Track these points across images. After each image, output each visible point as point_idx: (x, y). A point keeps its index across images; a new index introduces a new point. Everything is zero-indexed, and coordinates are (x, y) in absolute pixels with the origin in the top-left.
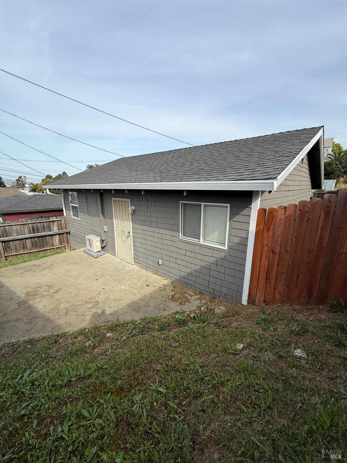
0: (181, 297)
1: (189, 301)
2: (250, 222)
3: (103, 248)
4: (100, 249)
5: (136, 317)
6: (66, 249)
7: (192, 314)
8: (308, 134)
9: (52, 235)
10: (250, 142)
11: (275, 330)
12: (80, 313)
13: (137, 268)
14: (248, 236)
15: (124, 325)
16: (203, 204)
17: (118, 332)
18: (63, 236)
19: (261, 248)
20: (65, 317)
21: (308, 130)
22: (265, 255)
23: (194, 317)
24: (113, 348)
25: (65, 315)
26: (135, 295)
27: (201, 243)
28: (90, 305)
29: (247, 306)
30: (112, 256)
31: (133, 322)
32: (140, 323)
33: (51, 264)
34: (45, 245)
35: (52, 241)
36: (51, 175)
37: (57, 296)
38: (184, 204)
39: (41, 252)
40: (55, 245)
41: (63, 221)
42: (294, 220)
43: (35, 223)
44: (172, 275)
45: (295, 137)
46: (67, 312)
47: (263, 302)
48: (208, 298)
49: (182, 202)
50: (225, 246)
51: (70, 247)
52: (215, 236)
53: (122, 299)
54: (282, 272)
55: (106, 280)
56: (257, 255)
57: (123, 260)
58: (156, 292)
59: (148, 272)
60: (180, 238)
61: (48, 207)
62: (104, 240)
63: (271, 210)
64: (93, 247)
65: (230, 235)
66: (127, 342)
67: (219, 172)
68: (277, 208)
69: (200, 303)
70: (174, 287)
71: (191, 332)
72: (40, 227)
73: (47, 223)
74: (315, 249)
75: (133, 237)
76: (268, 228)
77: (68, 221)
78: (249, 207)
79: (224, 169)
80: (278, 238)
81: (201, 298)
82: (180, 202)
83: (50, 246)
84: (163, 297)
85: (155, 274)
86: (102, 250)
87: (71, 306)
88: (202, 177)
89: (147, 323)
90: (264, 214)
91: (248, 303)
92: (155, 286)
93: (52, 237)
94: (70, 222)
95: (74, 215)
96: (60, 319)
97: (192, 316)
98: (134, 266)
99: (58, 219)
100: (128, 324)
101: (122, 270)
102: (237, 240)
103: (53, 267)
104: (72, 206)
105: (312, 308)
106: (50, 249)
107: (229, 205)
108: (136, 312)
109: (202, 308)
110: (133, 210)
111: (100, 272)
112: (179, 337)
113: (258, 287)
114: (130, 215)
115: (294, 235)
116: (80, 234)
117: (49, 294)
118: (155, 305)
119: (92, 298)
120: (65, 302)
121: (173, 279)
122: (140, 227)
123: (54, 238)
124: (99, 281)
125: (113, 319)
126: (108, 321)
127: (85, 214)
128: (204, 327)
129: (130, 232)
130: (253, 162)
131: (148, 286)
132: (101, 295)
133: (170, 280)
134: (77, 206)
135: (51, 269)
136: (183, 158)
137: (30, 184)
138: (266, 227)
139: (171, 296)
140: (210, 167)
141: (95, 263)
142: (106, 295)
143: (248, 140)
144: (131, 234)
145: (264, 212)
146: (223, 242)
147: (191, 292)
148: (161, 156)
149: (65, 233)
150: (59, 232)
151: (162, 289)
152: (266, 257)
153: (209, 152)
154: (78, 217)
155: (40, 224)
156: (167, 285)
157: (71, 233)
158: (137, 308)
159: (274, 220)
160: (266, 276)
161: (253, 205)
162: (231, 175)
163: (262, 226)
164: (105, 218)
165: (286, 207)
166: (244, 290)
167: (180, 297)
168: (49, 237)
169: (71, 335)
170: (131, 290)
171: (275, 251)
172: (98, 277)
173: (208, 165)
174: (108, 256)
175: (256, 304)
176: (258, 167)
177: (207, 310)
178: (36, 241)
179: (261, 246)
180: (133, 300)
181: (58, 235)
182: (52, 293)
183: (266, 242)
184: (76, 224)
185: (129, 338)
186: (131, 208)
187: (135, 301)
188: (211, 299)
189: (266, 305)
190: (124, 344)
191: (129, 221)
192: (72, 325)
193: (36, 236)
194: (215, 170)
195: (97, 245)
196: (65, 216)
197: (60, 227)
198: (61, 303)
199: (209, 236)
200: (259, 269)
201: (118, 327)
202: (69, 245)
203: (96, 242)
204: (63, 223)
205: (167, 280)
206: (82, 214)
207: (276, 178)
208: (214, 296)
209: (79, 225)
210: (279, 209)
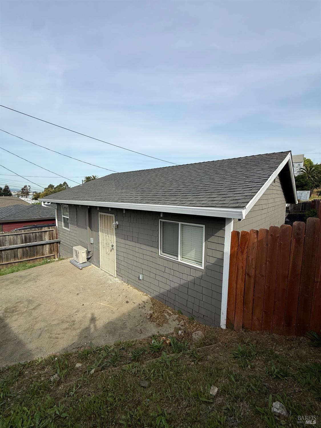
0: (160, 317)
1: (167, 322)
2: (225, 244)
3: (88, 259)
4: (86, 260)
5: (110, 341)
6: (56, 257)
7: (168, 340)
8: (277, 159)
9: (43, 245)
10: (226, 164)
11: (253, 367)
12: (53, 336)
13: (119, 282)
14: (223, 257)
15: (96, 352)
16: (180, 223)
17: (88, 361)
18: (53, 246)
19: (236, 270)
20: (38, 340)
21: (276, 154)
22: (240, 277)
23: (170, 343)
24: (78, 386)
25: (38, 338)
26: (113, 313)
27: (179, 261)
28: (65, 326)
29: (225, 330)
30: (96, 267)
31: (106, 348)
32: (113, 350)
33: (37, 276)
34: (35, 254)
35: (43, 250)
36: (53, 185)
37: (35, 314)
38: (163, 222)
39: (30, 261)
40: (45, 254)
41: (54, 231)
42: (266, 245)
43: (28, 233)
44: (152, 291)
45: (265, 161)
46: (41, 334)
47: (241, 327)
48: (186, 318)
49: (161, 220)
50: (202, 265)
51: (60, 255)
52: (192, 254)
53: (99, 319)
54: (259, 297)
55: (87, 294)
56: (233, 277)
57: (106, 272)
58: (135, 309)
59: (129, 286)
60: (160, 255)
61: (44, 217)
62: (90, 251)
63: (243, 234)
64: (79, 258)
65: (206, 255)
66: (95, 377)
67: (194, 195)
68: (249, 232)
69: (178, 325)
70: (153, 305)
71: (164, 367)
72: (32, 237)
73: (40, 233)
74: (289, 275)
75: (116, 250)
76: (242, 251)
77: (59, 231)
78: (223, 229)
79: (199, 192)
80: (252, 262)
81: (179, 318)
82: (160, 220)
83: (40, 255)
84: (141, 316)
85: (136, 289)
86: (88, 261)
87: (46, 326)
88: (178, 199)
89: (120, 350)
90: (237, 237)
91: (226, 327)
92: (135, 303)
93: (43, 247)
94: (61, 233)
95: (65, 226)
96: (32, 343)
97: (168, 342)
98: (117, 279)
99: (50, 229)
100: (100, 351)
101: (104, 283)
102: (213, 261)
103: (38, 279)
104: (64, 217)
105: (292, 339)
106: (40, 258)
107: (204, 226)
108: (111, 335)
109: (180, 332)
110: (117, 225)
111: (82, 285)
112: (150, 372)
113: (236, 311)
114: (114, 230)
115: (268, 259)
116: (69, 243)
117: (28, 311)
118: (132, 326)
119: (70, 316)
120: (41, 320)
121: (153, 295)
122: (123, 241)
123: (45, 248)
124: (80, 296)
125: (87, 343)
126: (81, 346)
127: (75, 225)
128: (178, 360)
129: (113, 246)
130: (226, 186)
131: (127, 302)
132: (79, 313)
133: (150, 296)
134: (68, 218)
135: (35, 281)
136: (165, 177)
137: (34, 193)
138: (240, 250)
139: (149, 315)
140: (187, 188)
141: (78, 275)
142: (84, 314)
143: (224, 161)
144: (115, 247)
145: (237, 235)
146: (200, 261)
147: (170, 311)
148: (147, 174)
149: (56, 242)
150: (50, 241)
151: (141, 307)
152: (242, 280)
153: (189, 172)
154: (68, 227)
155: (33, 234)
156: (147, 302)
157: (61, 242)
158: (113, 330)
159: (247, 243)
160: (243, 300)
161: (227, 227)
162: (204, 199)
163: (236, 249)
164: (92, 230)
165: (258, 231)
166: (222, 313)
167: (158, 317)
168: (40, 246)
169: (39, 364)
170: (110, 307)
171: (250, 274)
172: (79, 291)
173: (185, 187)
174: (92, 268)
175: (235, 328)
176: (229, 193)
177: (184, 334)
178: (27, 250)
179: (236, 269)
180: (111, 319)
181: (49, 244)
182: (31, 309)
183: (241, 265)
184: (66, 234)
185: (97, 372)
186: (115, 223)
187: (112, 321)
188: (190, 319)
189: (245, 331)
190: (92, 380)
191: (113, 236)
192: (43, 351)
193: (27, 246)
194: (190, 192)
195: (83, 257)
196: (57, 227)
197: (51, 237)
198: (37, 322)
199: (186, 254)
200: (235, 291)
201: (89, 355)
202: (58, 254)
203: (82, 254)
204: (54, 233)
205: (147, 296)
206: (72, 226)
207: (245, 207)
208: (193, 317)
209: (69, 236)
210: (252, 233)
